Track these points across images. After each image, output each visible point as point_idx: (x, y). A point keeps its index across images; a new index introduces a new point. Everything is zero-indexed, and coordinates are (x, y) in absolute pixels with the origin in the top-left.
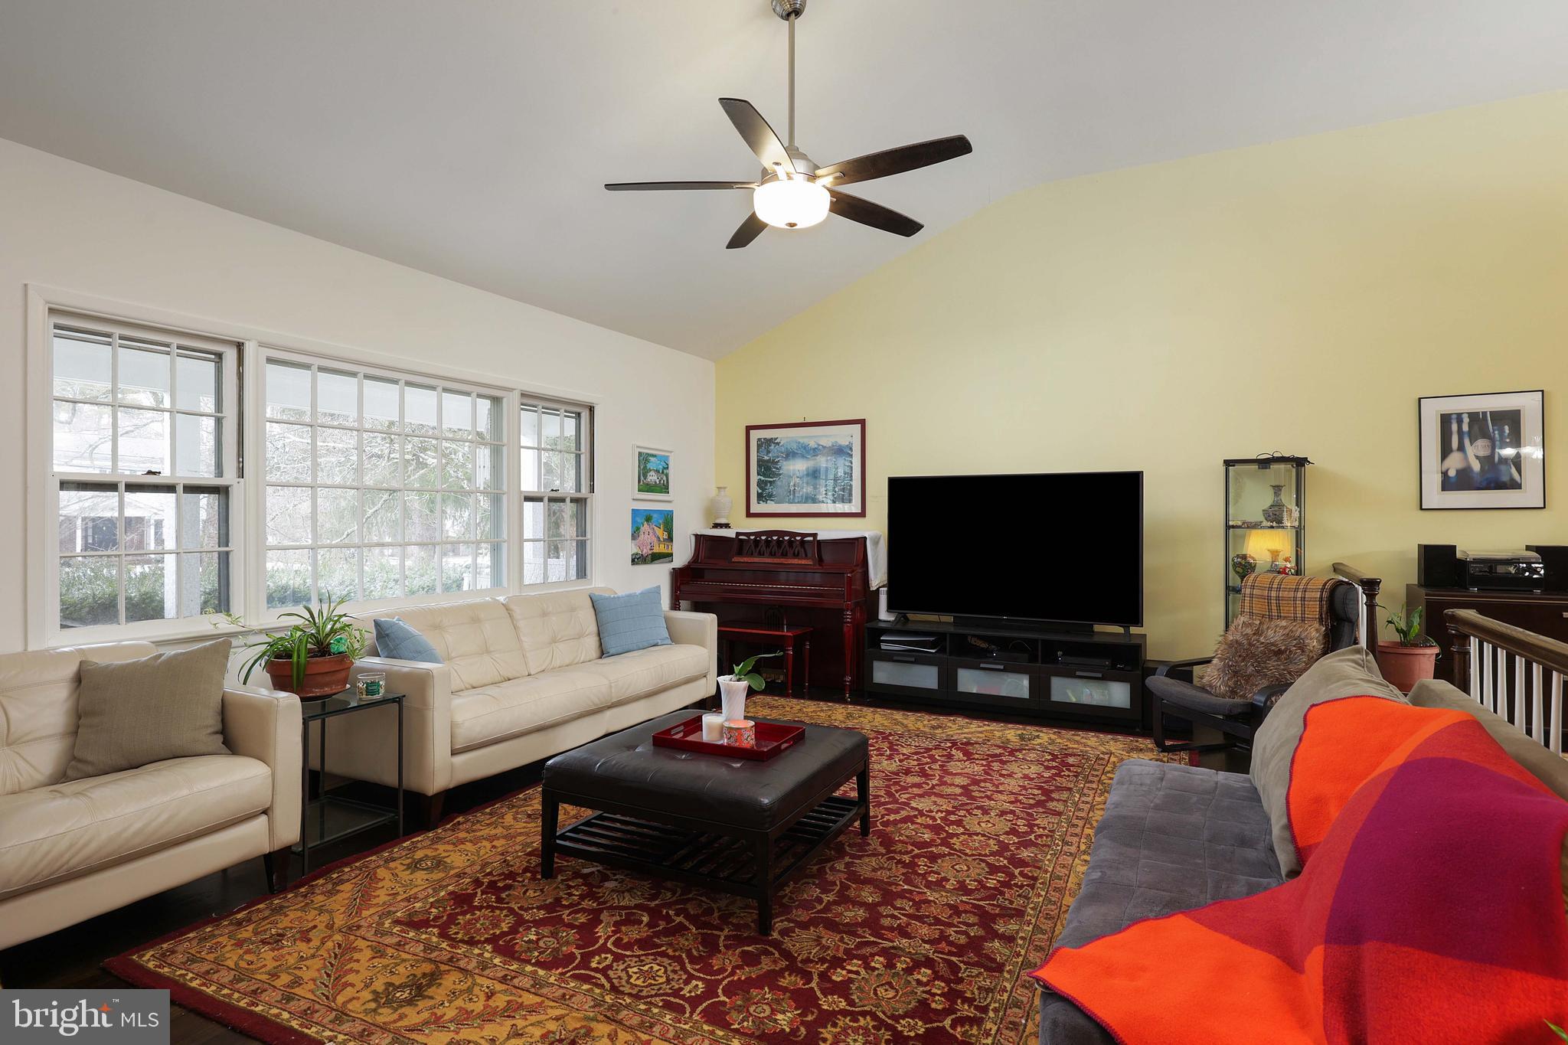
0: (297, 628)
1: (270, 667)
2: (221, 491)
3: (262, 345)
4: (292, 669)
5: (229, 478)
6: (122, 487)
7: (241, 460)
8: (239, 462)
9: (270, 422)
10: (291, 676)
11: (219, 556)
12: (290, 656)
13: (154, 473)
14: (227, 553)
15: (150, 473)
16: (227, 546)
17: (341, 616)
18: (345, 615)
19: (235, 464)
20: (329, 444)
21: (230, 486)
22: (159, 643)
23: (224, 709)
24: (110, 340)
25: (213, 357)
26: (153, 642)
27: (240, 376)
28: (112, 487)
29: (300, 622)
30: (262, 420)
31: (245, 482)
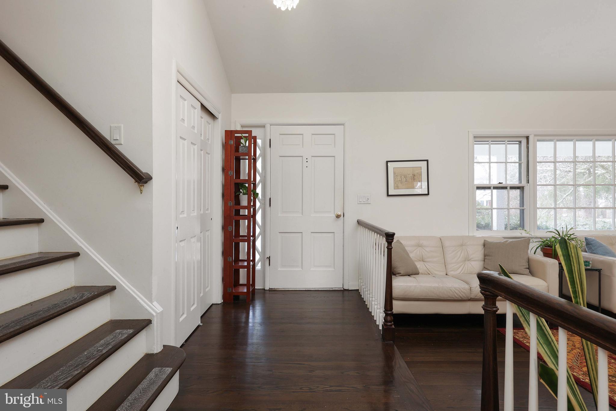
0: (553, 237)
1: (543, 250)
2: (521, 188)
3: (535, 135)
4: (552, 252)
5: (524, 183)
6: (492, 188)
7: (528, 177)
8: (527, 178)
9: (538, 163)
10: (552, 254)
11: (520, 210)
12: (552, 247)
13: (501, 183)
14: (523, 210)
15: (500, 183)
16: (523, 207)
17: (571, 235)
18: (573, 234)
19: (526, 179)
20: (544, 168)
21: (524, 186)
22: (505, 238)
23: (529, 260)
24: (488, 143)
25: (518, 142)
26: (503, 237)
27: (528, 148)
28: (489, 188)
29: (553, 235)
30: (535, 162)
31: (530, 185)
